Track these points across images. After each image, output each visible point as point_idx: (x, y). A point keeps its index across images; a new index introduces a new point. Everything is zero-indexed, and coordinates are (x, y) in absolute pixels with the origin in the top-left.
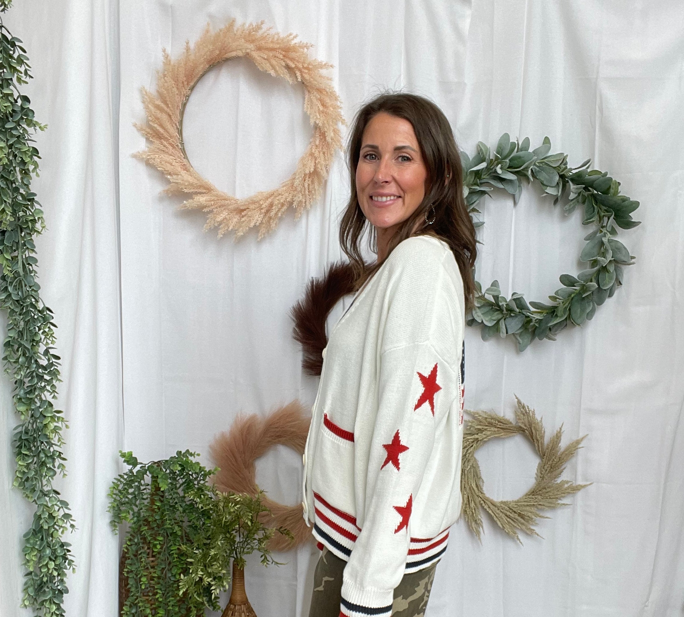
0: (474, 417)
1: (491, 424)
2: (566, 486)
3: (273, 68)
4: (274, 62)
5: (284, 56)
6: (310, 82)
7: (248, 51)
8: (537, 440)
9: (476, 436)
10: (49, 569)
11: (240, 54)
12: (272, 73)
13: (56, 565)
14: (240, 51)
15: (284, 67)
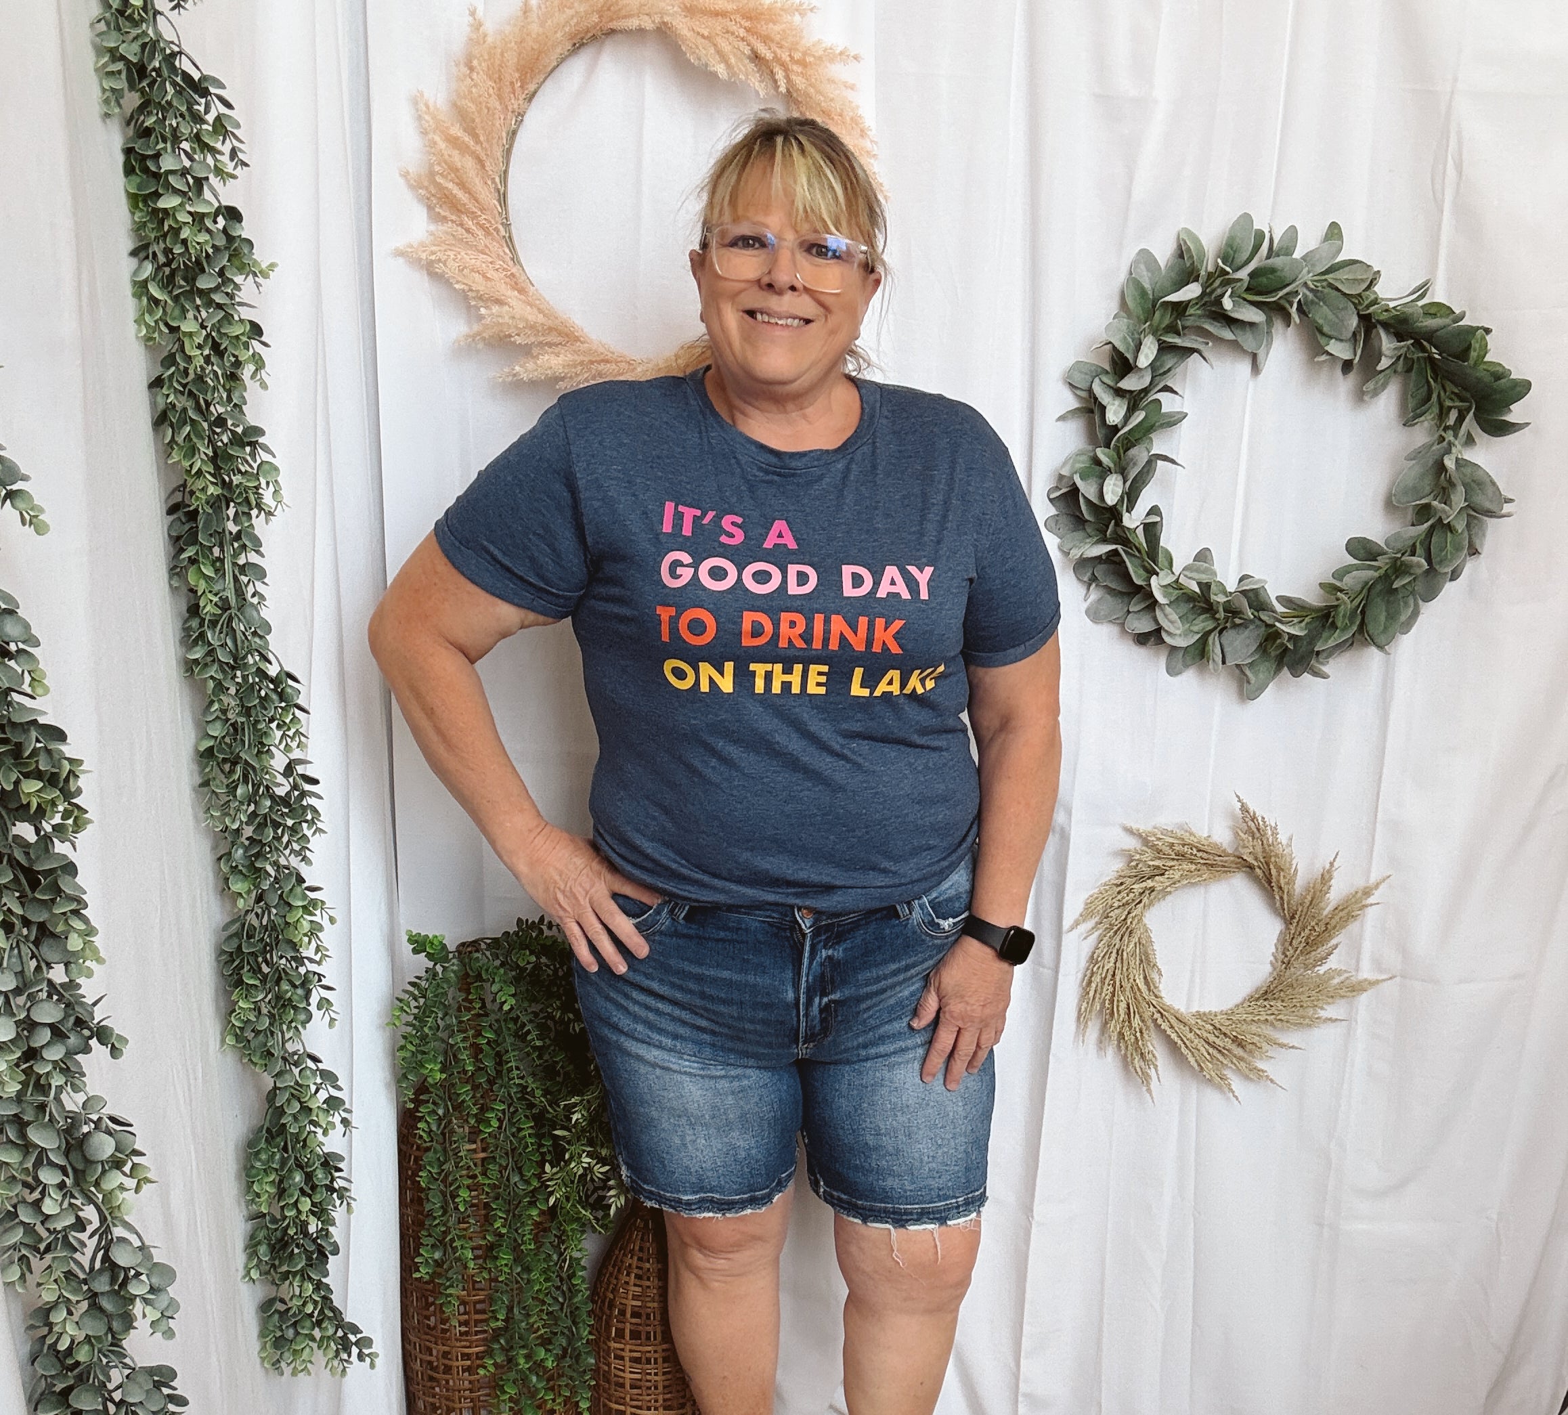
0: (1145, 842)
1: (1181, 856)
2: (1336, 981)
3: (724, 59)
4: (725, 46)
5: (748, 30)
6: (807, 95)
7: (666, 19)
8: (1280, 888)
9: (1150, 883)
10: (299, 1212)
11: (648, 24)
12: (721, 70)
13: (313, 1205)
14: (646, 18)
15: (749, 57)
